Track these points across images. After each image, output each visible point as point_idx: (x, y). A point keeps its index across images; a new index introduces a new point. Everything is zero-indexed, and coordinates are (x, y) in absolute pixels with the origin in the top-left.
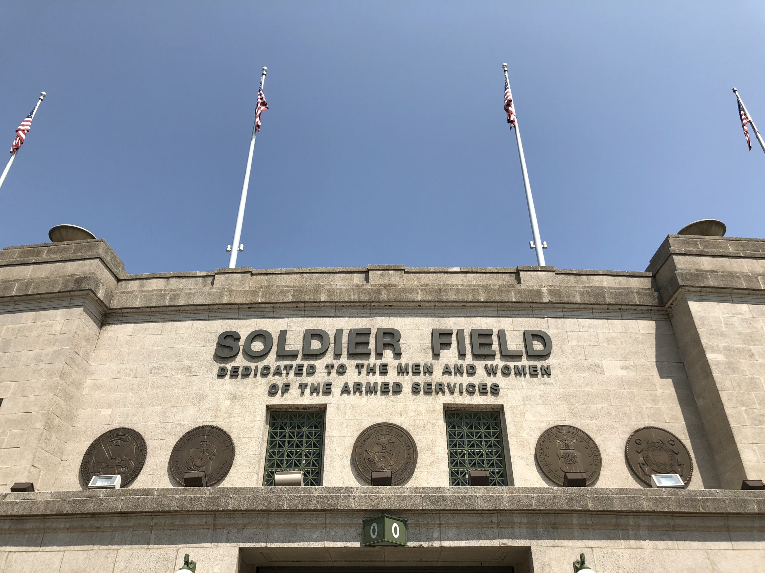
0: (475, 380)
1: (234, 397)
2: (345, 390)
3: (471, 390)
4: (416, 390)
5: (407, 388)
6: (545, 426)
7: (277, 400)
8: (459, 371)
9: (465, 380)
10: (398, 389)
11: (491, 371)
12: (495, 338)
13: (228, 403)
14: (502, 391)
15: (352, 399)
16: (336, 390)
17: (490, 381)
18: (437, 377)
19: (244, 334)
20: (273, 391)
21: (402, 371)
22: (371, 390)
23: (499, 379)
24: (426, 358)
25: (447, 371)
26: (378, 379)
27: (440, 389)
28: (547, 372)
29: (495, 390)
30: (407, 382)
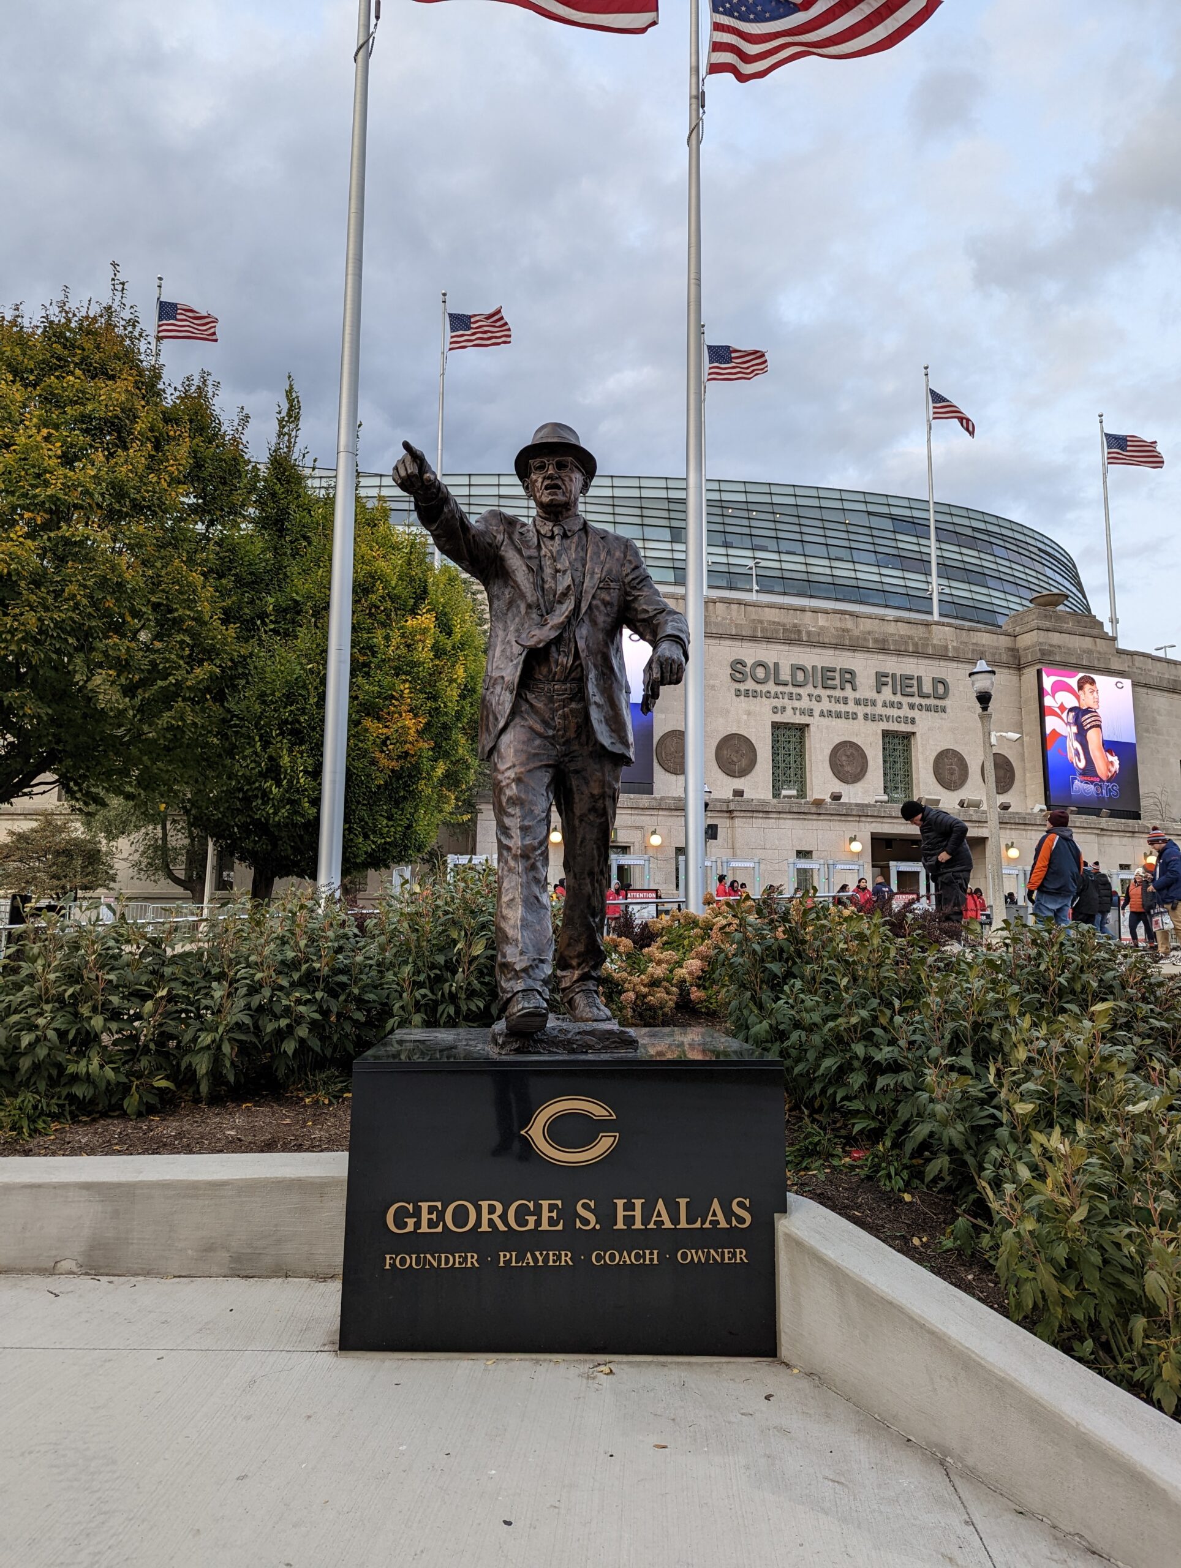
0: (900, 713)
1: (749, 714)
2: (822, 714)
3: (898, 720)
4: (866, 717)
5: (861, 716)
6: (940, 749)
7: (778, 718)
8: (892, 705)
9: (895, 712)
10: (855, 716)
11: (912, 706)
12: (915, 682)
13: (745, 717)
14: (917, 721)
15: (826, 721)
16: (816, 713)
17: (911, 714)
18: (879, 710)
19: (749, 663)
20: (775, 710)
21: (857, 702)
22: (839, 715)
23: (915, 713)
24: (871, 694)
25: (885, 705)
26: (841, 708)
27: (880, 718)
28: (944, 710)
29: (913, 721)
30: (861, 710)
